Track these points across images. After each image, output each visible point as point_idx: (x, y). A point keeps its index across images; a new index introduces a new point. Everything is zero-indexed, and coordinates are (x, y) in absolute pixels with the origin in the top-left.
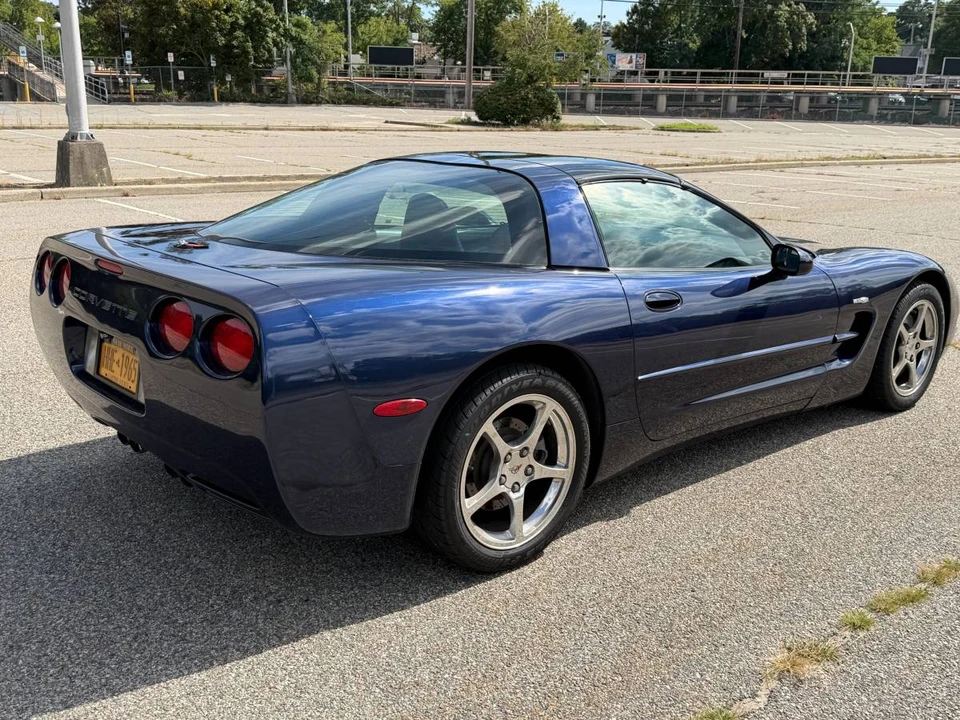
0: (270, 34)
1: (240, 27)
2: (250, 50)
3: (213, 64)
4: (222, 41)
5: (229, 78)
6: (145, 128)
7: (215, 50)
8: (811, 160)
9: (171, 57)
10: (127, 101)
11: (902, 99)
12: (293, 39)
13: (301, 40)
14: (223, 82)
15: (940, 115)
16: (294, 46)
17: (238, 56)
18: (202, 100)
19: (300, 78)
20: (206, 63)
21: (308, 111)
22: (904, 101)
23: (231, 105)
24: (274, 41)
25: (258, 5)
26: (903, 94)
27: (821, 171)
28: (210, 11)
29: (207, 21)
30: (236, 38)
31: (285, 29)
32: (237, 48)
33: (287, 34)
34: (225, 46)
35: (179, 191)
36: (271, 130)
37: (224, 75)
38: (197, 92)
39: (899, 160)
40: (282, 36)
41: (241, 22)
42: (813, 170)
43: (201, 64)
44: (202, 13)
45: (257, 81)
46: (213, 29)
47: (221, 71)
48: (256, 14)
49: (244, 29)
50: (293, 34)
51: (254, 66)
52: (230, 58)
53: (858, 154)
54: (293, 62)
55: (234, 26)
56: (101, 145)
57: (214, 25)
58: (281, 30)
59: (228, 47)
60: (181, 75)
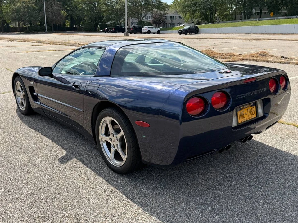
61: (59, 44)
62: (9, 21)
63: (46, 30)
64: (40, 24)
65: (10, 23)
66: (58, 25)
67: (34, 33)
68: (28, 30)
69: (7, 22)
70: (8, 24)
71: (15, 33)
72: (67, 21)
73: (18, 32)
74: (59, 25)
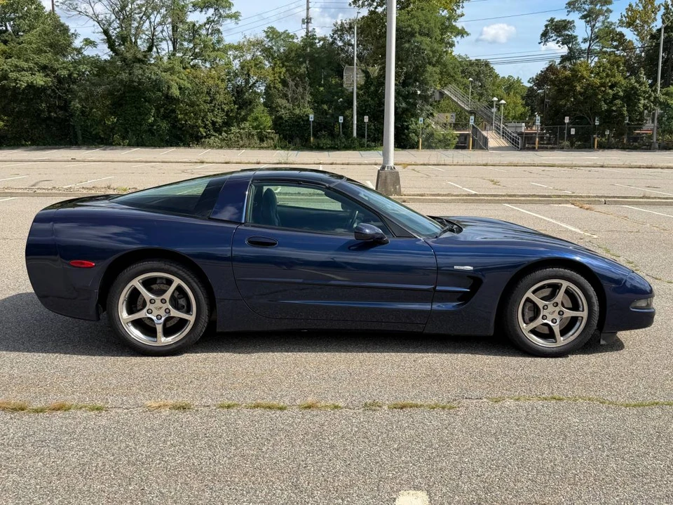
0: (642, 102)
1: (619, 98)
2: (626, 113)
3: (597, 123)
4: (605, 107)
5: (607, 133)
6: (514, 166)
7: (599, 114)
9: (567, 120)
10: (533, 149)
12: (661, 104)
13: (668, 104)
14: (603, 135)
16: (661, 109)
17: (616, 117)
18: (586, 148)
19: (664, 131)
20: (592, 123)
21: (663, 155)
23: (606, 151)
24: (644, 105)
25: (636, 82)
28: (599, 87)
29: (596, 95)
30: (616, 105)
31: (656, 98)
32: (615, 111)
33: (656, 101)
34: (606, 111)
35: (437, 201)
36: (606, 167)
37: (604, 131)
38: (584, 142)
40: (652, 102)
41: (621, 94)
43: (589, 123)
44: (592, 89)
45: (628, 134)
46: (600, 100)
47: (602, 128)
48: (633, 88)
49: (621, 98)
50: (662, 100)
51: (628, 124)
52: (610, 119)
54: (660, 120)
55: (615, 97)
56: (398, 172)
57: (600, 97)
58: (652, 99)
59: (609, 111)
60: (573, 131)
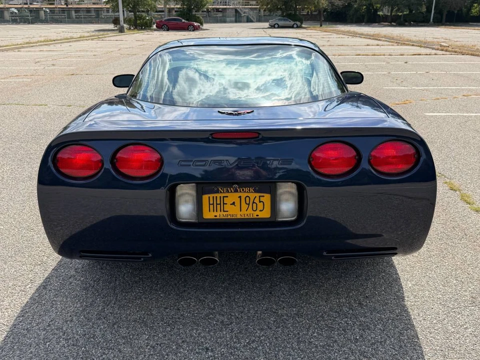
8: (18, 45)
11: (16, 11)
15: (41, 18)
22: (17, 12)
26: (16, 8)
27: (41, 49)
39: (54, 41)
42: (38, 49)
53: (40, 39)
61: (412, 44)
62: (379, 6)
63: (431, 20)
64: (427, 10)
65: (380, 8)
66: (456, 12)
67: (410, 26)
68: (402, 20)
69: (375, 7)
70: (376, 10)
71: (382, 24)
72: (476, 5)
73: (387, 23)
74: (458, 11)
